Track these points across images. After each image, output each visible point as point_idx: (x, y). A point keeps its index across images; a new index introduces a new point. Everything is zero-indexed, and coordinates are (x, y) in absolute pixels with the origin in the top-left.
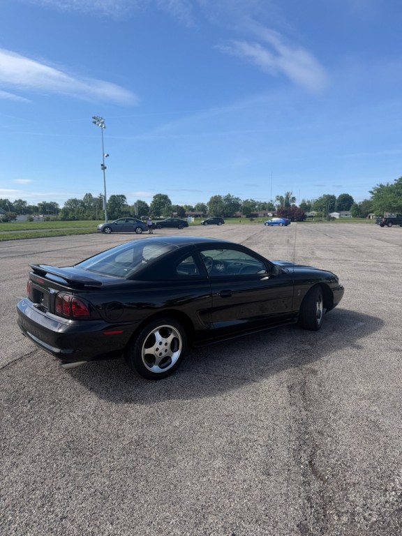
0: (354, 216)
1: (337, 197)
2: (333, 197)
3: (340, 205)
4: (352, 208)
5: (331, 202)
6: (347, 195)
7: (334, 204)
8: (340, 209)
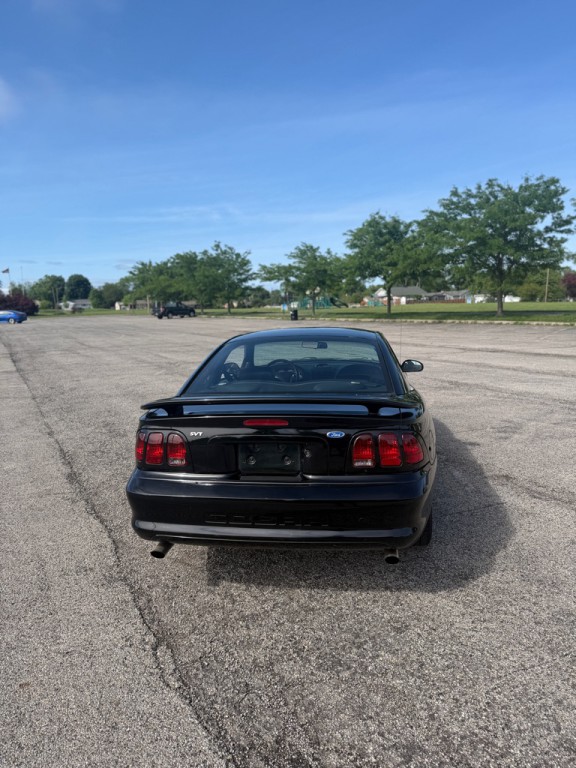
0: (96, 306)
1: (66, 279)
2: (60, 279)
3: (72, 290)
4: (91, 295)
5: (59, 286)
6: (81, 276)
7: (63, 290)
8: (72, 297)
